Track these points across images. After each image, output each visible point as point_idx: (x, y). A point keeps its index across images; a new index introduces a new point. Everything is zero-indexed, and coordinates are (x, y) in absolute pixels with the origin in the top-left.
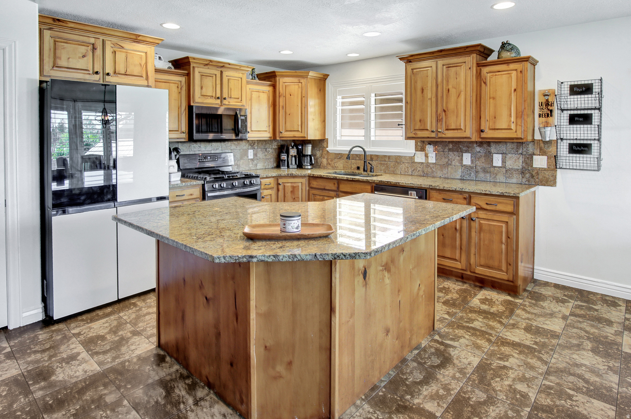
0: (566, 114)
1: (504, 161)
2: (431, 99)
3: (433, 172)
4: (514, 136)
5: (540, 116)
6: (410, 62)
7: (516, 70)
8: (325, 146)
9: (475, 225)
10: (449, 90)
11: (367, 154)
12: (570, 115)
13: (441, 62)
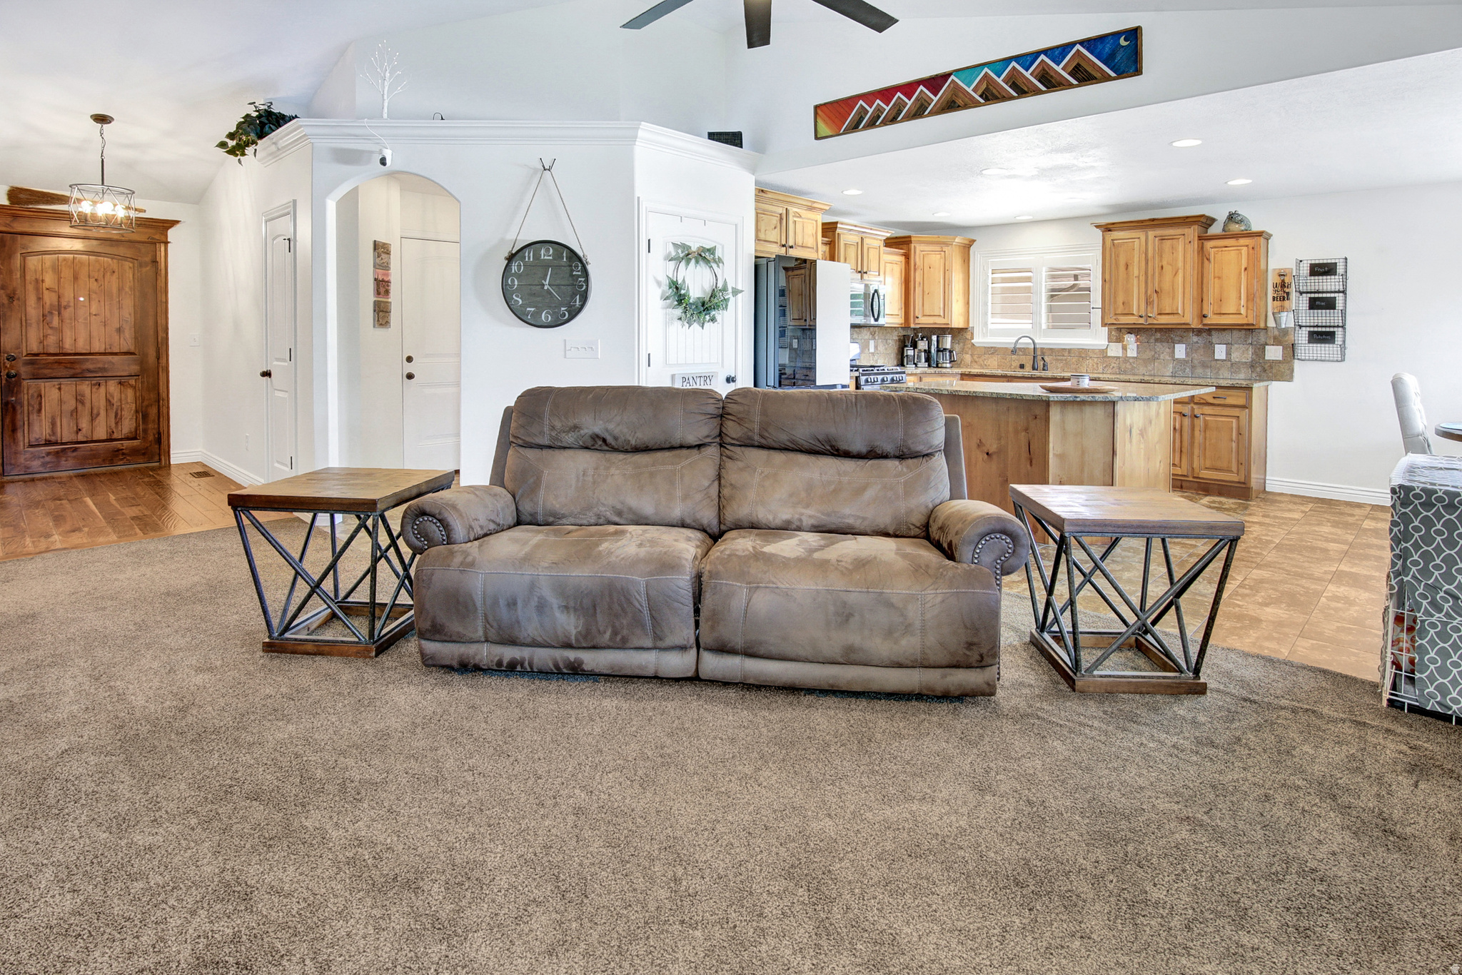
0: (1305, 298)
1: (1228, 353)
2: (1138, 277)
3: (1133, 368)
4: (1245, 322)
5: (1274, 300)
6: (1110, 230)
7: (1247, 246)
8: (969, 337)
9: (1200, 423)
10: (1162, 267)
11: (1037, 346)
12: (1310, 298)
13: (1151, 234)
